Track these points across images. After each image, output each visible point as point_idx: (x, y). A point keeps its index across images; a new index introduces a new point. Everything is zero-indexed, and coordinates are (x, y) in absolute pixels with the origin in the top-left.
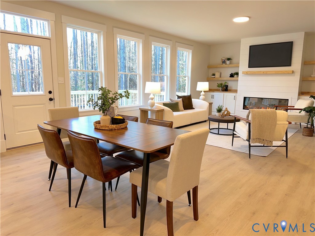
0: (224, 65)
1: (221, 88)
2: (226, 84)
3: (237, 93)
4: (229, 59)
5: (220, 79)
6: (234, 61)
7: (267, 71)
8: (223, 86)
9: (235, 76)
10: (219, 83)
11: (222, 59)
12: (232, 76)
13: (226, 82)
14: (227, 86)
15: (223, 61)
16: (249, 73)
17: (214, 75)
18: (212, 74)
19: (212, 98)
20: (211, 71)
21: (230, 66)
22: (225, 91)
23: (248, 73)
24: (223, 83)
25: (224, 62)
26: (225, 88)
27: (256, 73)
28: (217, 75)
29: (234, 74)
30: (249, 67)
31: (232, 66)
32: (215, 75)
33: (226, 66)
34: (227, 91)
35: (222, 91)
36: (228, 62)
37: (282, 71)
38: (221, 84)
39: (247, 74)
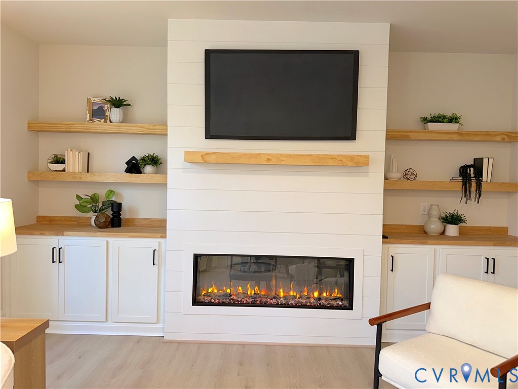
0: (99, 124)
1: (93, 216)
2: (113, 199)
3: (164, 236)
4: (118, 103)
5: (88, 178)
6: (141, 110)
7: (281, 155)
8: (100, 205)
9: (149, 169)
10: (86, 193)
11: (89, 100)
12: (134, 167)
13: (111, 191)
14: (117, 208)
15: (95, 108)
16: (212, 158)
17: (59, 160)
18: (50, 155)
19: (56, 258)
20: (48, 147)
21: (125, 128)
22: (113, 226)
23: (207, 158)
24: (102, 193)
25: (98, 113)
26: (109, 212)
27: (242, 161)
28: (74, 163)
29: (143, 159)
30: (209, 135)
31: (135, 130)
32: (63, 162)
33: (106, 127)
34: (119, 225)
35: (100, 228)
36: (115, 114)
37: (333, 158)
38: (94, 199)
39: (206, 162)
